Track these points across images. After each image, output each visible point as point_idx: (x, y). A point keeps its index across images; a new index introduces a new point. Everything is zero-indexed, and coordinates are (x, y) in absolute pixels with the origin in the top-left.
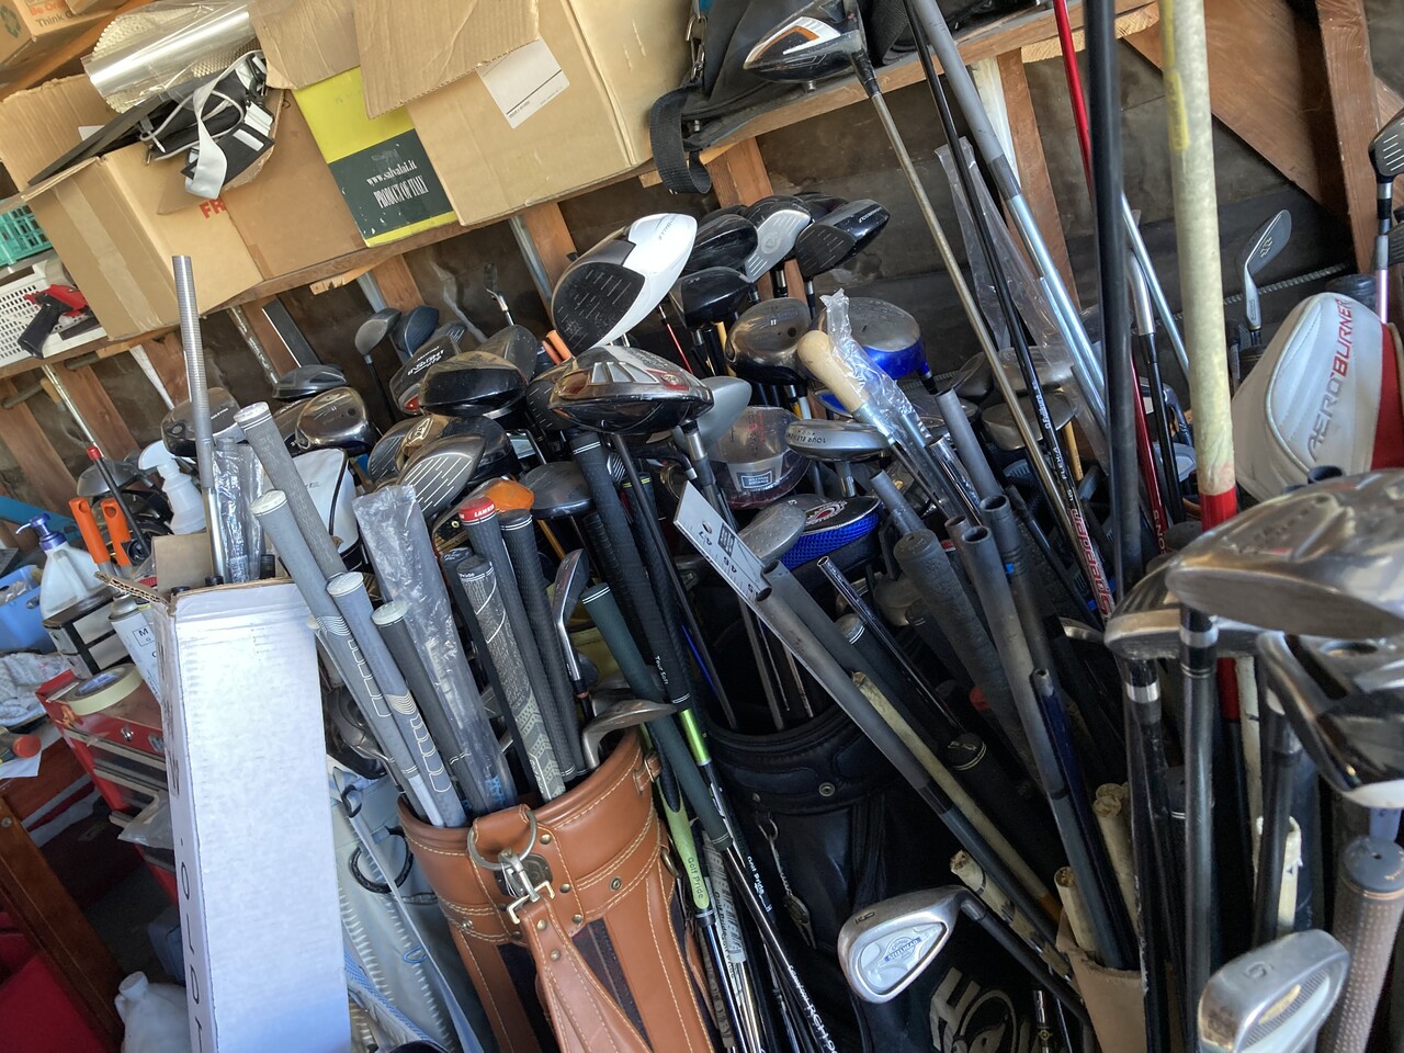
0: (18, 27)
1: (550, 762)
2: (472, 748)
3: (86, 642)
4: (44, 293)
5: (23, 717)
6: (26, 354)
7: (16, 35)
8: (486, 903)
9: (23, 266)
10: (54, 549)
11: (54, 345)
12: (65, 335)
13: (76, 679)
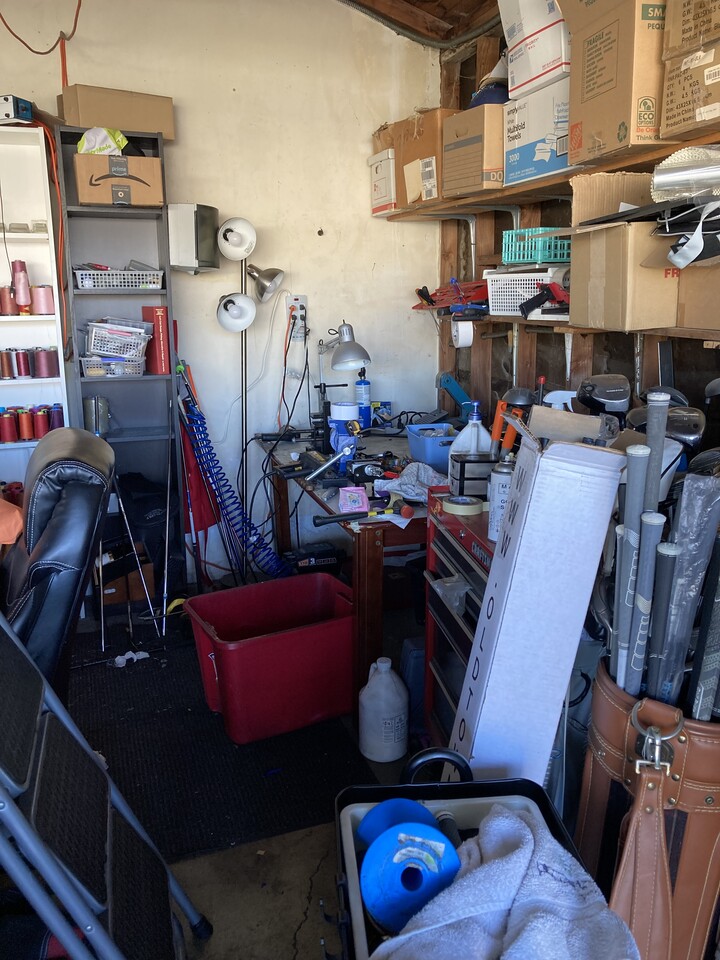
0: (625, 137)
1: (711, 697)
2: (669, 655)
3: (466, 476)
4: (546, 285)
5: (412, 497)
6: (519, 314)
7: (621, 141)
8: (622, 750)
9: (544, 266)
10: (474, 421)
11: (536, 315)
12: (544, 312)
13: (450, 492)
